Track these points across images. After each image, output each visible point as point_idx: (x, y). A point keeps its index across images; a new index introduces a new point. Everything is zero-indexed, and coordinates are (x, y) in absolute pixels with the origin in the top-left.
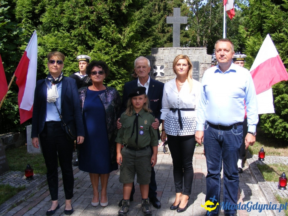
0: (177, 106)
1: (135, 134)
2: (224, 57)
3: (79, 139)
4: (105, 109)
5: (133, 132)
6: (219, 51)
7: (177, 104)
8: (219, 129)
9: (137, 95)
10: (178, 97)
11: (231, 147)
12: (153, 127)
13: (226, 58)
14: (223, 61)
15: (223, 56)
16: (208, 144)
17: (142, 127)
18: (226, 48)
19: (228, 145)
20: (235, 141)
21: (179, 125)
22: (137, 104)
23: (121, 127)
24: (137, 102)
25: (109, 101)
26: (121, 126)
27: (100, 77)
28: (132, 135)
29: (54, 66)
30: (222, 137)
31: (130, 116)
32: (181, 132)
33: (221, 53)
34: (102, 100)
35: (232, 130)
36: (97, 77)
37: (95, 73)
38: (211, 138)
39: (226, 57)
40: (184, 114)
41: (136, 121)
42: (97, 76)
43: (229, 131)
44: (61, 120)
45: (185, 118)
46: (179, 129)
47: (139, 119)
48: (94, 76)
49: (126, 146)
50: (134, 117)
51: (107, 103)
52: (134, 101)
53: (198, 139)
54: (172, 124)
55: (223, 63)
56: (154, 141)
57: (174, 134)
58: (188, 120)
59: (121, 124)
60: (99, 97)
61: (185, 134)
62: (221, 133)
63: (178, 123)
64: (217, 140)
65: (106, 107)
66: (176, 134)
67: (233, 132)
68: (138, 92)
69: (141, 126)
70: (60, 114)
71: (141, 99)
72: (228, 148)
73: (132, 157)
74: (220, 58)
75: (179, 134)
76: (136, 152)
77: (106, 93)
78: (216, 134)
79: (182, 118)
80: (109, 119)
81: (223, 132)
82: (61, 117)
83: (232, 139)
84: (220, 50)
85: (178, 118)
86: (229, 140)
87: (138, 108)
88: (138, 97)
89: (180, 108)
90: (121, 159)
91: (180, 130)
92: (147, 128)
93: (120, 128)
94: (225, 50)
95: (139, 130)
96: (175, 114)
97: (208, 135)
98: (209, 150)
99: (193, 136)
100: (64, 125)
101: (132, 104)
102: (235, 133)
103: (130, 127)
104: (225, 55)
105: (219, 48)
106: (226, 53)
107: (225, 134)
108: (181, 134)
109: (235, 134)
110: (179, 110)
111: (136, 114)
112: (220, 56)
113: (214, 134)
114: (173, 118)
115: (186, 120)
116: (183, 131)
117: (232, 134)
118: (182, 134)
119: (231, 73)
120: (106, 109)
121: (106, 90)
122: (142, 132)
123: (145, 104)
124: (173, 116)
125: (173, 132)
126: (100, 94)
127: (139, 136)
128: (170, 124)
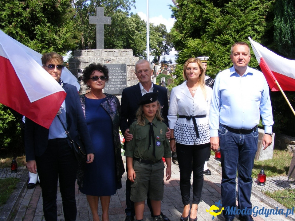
0: (191, 113)
1: (152, 146)
2: (242, 61)
3: (90, 157)
4: (112, 120)
5: (150, 144)
6: (237, 54)
7: (192, 110)
8: (239, 134)
9: (151, 102)
10: (193, 104)
11: (251, 150)
12: (167, 137)
13: (244, 62)
14: (241, 65)
15: (242, 59)
16: (227, 149)
17: (159, 137)
18: (244, 52)
19: (249, 148)
20: (254, 143)
21: (195, 133)
22: (150, 112)
23: (132, 139)
24: (150, 110)
25: (114, 111)
26: (132, 137)
27: (102, 83)
28: (149, 147)
29: (54, 72)
30: (243, 141)
31: (144, 125)
32: (198, 141)
33: (239, 57)
34: (106, 109)
35: (252, 133)
36: (99, 83)
37: (96, 78)
38: (231, 143)
39: (245, 61)
40: (199, 121)
41: (151, 133)
42: (99, 82)
43: (250, 134)
44: (67, 136)
45: (200, 126)
46: (195, 138)
47: (154, 128)
48: (95, 82)
49: (141, 160)
50: (148, 126)
51: (112, 113)
52: (147, 109)
53: (215, 145)
54: (187, 133)
55: (242, 66)
56: (167, 152)
57: (189, 144)
58: (204, 127)
59: (132, 135)
60: (102, 106)
61: (203, 143)
62: (242, 137)
63: (193, 131)
64: (237, 144)
65: (113, 117)
66: (192, 144)
67: (253, 135)
68: (151, 99)
69: (157, 137)
70: (66, 128)
71: (154, 106)
72: (248, 151)
73: (147, 172)
74: (238, 62)
75: (196, 142)
76: (153, 165)
77: (107, 101)
78: (237, 139)
79: (198, 126)
80: (115, 131)
81: (244, 136)
82: (67, 132)
83: (252, 142)
84: (239, 54)
85: (193, 126)
86: (250, 143)
87: (151, 117)
88: (151, 104)
89: (194, 115)
90: (135, 176)
91: (196, 139)
92: (163, 139)
93: (130, 140)
94: (244, 54)
95: (156, 141)
96: (189, 122)
97: (228, 140)
98: (228, 155)
99: (209, 145)
100: (72, 141)
101: (143, 112)
102: (255, 135)
103: (145, 138)
104: (243, 59)
105: (237, 52)
106: (244, 57)
107: (246, 138)
108: (197, 143)
109: (255, 137)
110: (194, 118)
111: (149, 123)
112: (238, 60)
113: (235, 138)
114: (188, 127)
115: (201, 128)
116: (199, 140)
117: (253, 137)
118: (198, 142)
119: (248, 76)
120: (113, 120)
121: (106, 98)
122: (158, 143)
123: (157, 111)
124: (187, 124)
125: (188, 141)
126: (102, 102)
127: (156, 147)
128: (184, 132)
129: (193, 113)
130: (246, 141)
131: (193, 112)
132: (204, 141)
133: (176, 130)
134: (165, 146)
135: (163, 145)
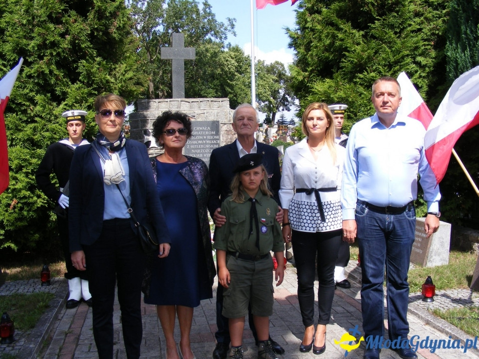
0: (313, 184)
1: (254, 232)
2: (387, 105)
3: (164, 248)
4: (195, 193)
5: (251, 230)
6: (380, 95)
7: (314, 180)
8: (385, 214)
9: (251, 167)
10: (316, 170)
11: (404, 238)
12: (278, 220)
13: (390, 107)
14: (386, 111)
15: (387, 103)
16: (368, 238)
17: (264, 220)
18: (391, 92)
19: (400, 236)
20: (409, 229)
21: (318, 215)
22: (252, 182)
23: (225, 222)
24: (251, 180)
25: (199, 180)
26: (225, 220)
27: (180, 139)
28: (250, 234)
29: (111, 121)
30: (392, 224)
31: (242, 202)
32: (324, 226)
33: (384, 99)
34: (187, 178)
35: (405, 213)
36: (176, 139)
37: (172, 132)
38: (374, 228)
39: (392, 106)
40: (326, 197)
41: (253, 213)
42: (176, 137)
43: (402, 215)
44: (130, 217)
45: (326, 204)
46: (319, 222)
47: (258, 207)
48: (171, 137)
49: (237, 254)
50: (249, 204)
51: (196, 184)
52: (246, 179)
53: (350, 232)
54: (306, 214)
55: (387, 113)
56: (278, 243)
57: (310, 230)
58: (332, 205)
59: (225, 217)
60: (181, 174)
61: (330, 229)
62: (390, 218)
63: (316, 211)
64: (383, 230)
65: (197, 190)
66: (314, 230)
67: (406, 216)
68: (252, 163)
69: (263, 219)
70: (129, 205)
71: (256, 173)
72: (401, 241)
73: (247, 272)
74: (381, 107)
75: (320, 229)
76: (256, 263)
77: (189, 167)
78: (383, 221)
79: (323, 204)
80: (201, 211)
81: (392, 217)
82: (130, 210)
83: (405, 227)
84: (383, 94)
85: (316, 204)
86: (402, 227)
87: (253, 190)
88: (252, 171)
89: (318, 188)
90: (229, 278)
91: (321, 223)
92: (271, 222)
93: (222, 225)
94: (390, 94)
95: (260, 225)
96: (310, 198)
97: (369, 223)
98: (369, 247)
99: (340, 232)
100: (137, 224)
101: (241, 183)
102: (409, 217)
103: (244, 222)
104: (390, 102)
105: (380, 91)
106: (390, 98)
107: (396, 220)
108: (322, 230)
109: (409, 219)
110: (317, 192)
111: (251, 200)
112: (381, 104)
113: (378, 221)
114: (307, 205)
115: (328, 206)
116: (325, 224)
117: (406, 219)
118: (324, 228)
119: (398, 127)
120: (197, 194)
121: (188, 162)
122: (264, 229)
123: (262, 181)
124: (306, 201)
125: (308, 226)
126: (182, 169)
127: (261, 236)
128: (303, 213)
129: (315, 184)
130: (397, 225)
131: (316, 182)
132: (332, 227)
133: (291, 211)
134: (275, 234)
135: (271, 233)
